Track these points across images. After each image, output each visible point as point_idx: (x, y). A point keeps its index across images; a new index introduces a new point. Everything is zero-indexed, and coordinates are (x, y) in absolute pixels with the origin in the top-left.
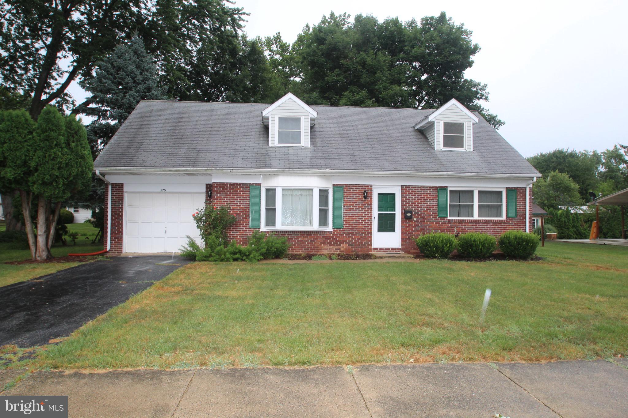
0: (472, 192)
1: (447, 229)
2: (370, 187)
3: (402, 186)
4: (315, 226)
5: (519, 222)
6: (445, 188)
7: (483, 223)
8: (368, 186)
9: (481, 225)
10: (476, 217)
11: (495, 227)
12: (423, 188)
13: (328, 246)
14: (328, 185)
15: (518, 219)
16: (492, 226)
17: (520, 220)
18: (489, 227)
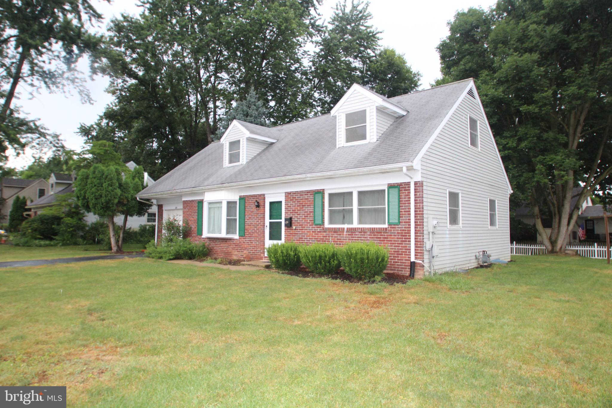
0: (351, 193)
1: (322, 239)
2: (263, 196)
3: (286, 193)
4: (223, 234)
5: (403, 230)
6: (321, 192)
7: (360, 232)
8: (260, 195)
9: (356, 235)
10: (355, 225)
11: (373, 238)
12: (301, 193)
13: (236, 253)
14: (235, 197)
15: (402, 226)
16: (369, 235)
17: (405, 228)
18: (366, 237)
